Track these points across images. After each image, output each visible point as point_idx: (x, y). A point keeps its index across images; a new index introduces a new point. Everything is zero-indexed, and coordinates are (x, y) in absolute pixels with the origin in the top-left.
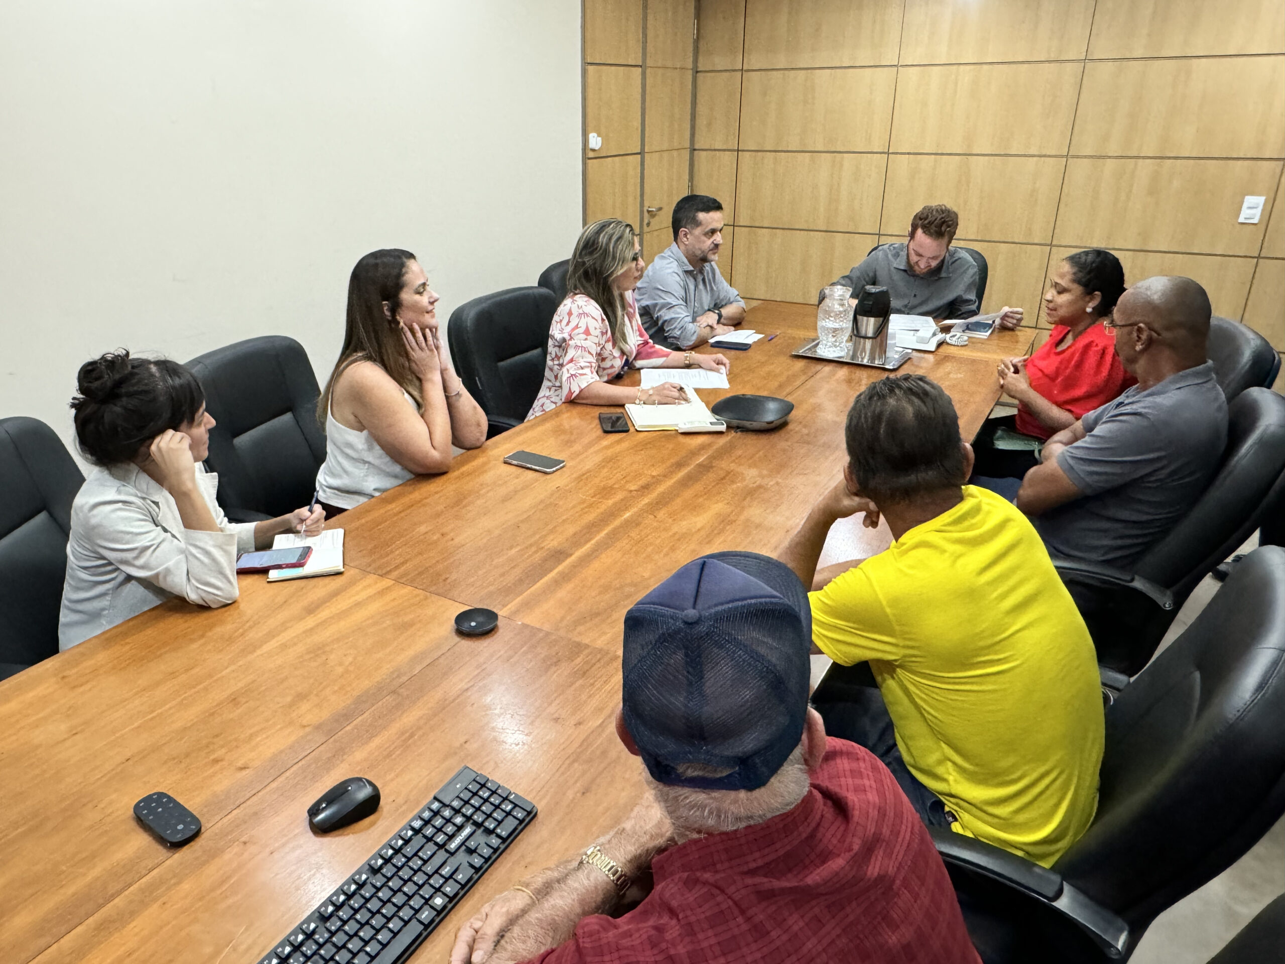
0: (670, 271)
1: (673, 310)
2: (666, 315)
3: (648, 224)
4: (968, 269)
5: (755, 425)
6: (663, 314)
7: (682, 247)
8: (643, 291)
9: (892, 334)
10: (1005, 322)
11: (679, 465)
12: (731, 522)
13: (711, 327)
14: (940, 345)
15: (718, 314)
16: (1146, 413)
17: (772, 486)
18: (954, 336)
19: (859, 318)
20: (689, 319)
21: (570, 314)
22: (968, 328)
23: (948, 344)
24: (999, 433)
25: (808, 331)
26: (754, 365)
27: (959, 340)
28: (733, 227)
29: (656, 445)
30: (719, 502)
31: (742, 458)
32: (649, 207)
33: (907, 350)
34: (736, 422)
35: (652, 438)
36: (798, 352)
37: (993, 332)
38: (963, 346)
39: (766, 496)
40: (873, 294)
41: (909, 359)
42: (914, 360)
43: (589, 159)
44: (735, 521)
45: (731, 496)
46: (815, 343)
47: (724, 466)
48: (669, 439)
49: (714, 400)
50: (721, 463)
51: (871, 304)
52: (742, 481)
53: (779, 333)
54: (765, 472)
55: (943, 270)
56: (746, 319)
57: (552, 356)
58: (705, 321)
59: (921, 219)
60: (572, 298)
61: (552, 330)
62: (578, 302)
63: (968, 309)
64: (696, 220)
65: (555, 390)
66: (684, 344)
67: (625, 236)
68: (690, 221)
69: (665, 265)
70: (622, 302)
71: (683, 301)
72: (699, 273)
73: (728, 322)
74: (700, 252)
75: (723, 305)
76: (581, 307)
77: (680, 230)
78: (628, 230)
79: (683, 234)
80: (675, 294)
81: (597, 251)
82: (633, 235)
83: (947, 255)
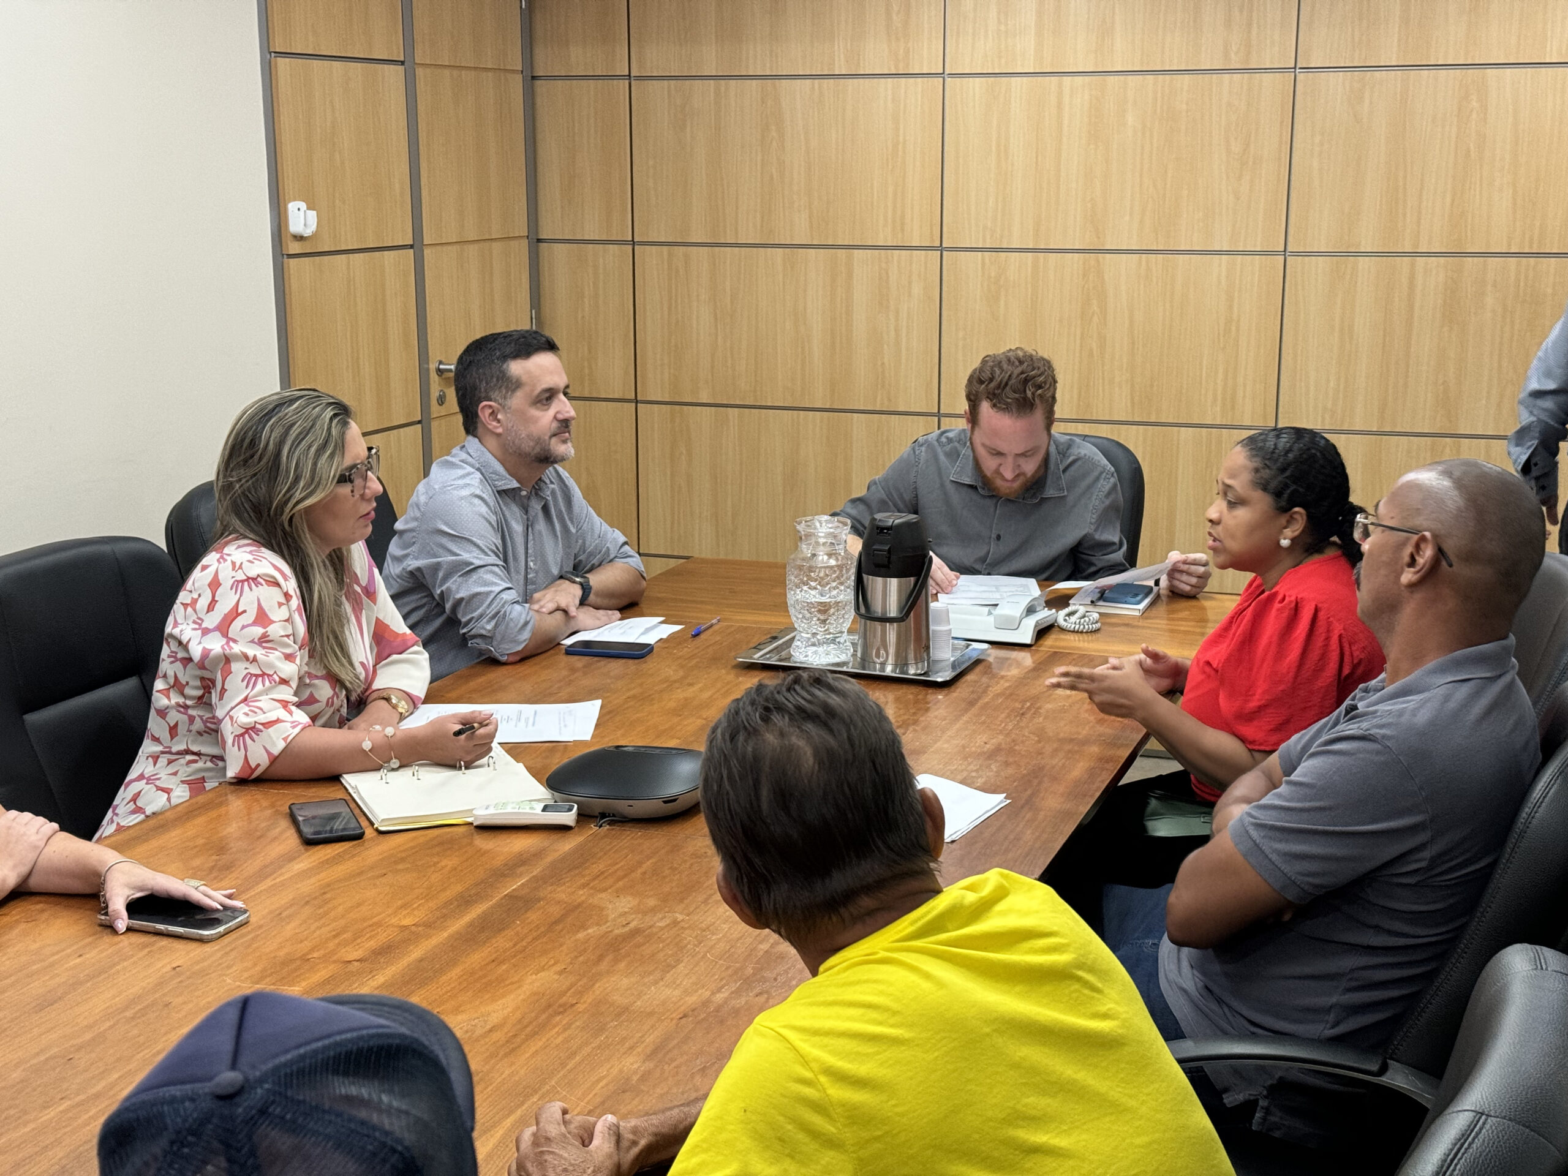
0: (465, 492)
1: (475, 576)
2: (460, 589)
3: (439, 401)
4: (1097, 479)
5: (639, 807)
6: (454, 587)
7: (492, 442)
8: (406, 536)
9: (937, 611)
10: (1176, 583)
11: (465, 901)
12: (565, 1008)
13: (565, 612)
14: (1042, 632)
15: (581, 584)
16: (1384, 736)
17: (662, 929)
20: (512, 595)
21: (215, 584)
22: (1103, 595)
23: (1063, 630)
24: (1153, 803)
25: (766, 615)
26: (656, 688)
27: (1082, 620)
28: (634, 405)
29: (420, 863)
30: (543, 969)
31: (606, 878)
32: (441, 363)
33: (975, 645)
34: (599, 804)
35: (412, 848)
36: (751, 658)
37: (1152, 604)
38: (1091, 632)
39: (647, 950)
40: (889, 528)
41: (978, 662)
42: (989, 666)
43: (290, 256)
44: (573, 1005)
45: (572, 955)
46: (788, 638)
47: (563, 896)
48: (449, 849)
49: (557, 762)
50: (559, 889)
51: (889, 551)
52: (598, 924)
53: (714, 621)
54: (651, 902)
55: (1049, 482)
56: (645, 594)
57: (168, 683)
58: (551, 601)
59: (981, 382)
60: (220, 550)
61: (176, 624)
62: (233, 558)
63: (1109, 561)
64: (508, 378)
65: (170, 762)
66: (505, 649)
67: (317, 426)
68: (495, 385)
69: (455, 480)
70: (335, 569)
71: (497, 556)
72: (533, 493)
73: (606, 602)
74: (532, 444)
75: (593, 564)
76: (240, 567)
77: (478, 407)
78: (329, 413)
79: (484, 415)
80: (479, 542)
81: (256, 457)
82: (345, 424)
83: (1053, 449)
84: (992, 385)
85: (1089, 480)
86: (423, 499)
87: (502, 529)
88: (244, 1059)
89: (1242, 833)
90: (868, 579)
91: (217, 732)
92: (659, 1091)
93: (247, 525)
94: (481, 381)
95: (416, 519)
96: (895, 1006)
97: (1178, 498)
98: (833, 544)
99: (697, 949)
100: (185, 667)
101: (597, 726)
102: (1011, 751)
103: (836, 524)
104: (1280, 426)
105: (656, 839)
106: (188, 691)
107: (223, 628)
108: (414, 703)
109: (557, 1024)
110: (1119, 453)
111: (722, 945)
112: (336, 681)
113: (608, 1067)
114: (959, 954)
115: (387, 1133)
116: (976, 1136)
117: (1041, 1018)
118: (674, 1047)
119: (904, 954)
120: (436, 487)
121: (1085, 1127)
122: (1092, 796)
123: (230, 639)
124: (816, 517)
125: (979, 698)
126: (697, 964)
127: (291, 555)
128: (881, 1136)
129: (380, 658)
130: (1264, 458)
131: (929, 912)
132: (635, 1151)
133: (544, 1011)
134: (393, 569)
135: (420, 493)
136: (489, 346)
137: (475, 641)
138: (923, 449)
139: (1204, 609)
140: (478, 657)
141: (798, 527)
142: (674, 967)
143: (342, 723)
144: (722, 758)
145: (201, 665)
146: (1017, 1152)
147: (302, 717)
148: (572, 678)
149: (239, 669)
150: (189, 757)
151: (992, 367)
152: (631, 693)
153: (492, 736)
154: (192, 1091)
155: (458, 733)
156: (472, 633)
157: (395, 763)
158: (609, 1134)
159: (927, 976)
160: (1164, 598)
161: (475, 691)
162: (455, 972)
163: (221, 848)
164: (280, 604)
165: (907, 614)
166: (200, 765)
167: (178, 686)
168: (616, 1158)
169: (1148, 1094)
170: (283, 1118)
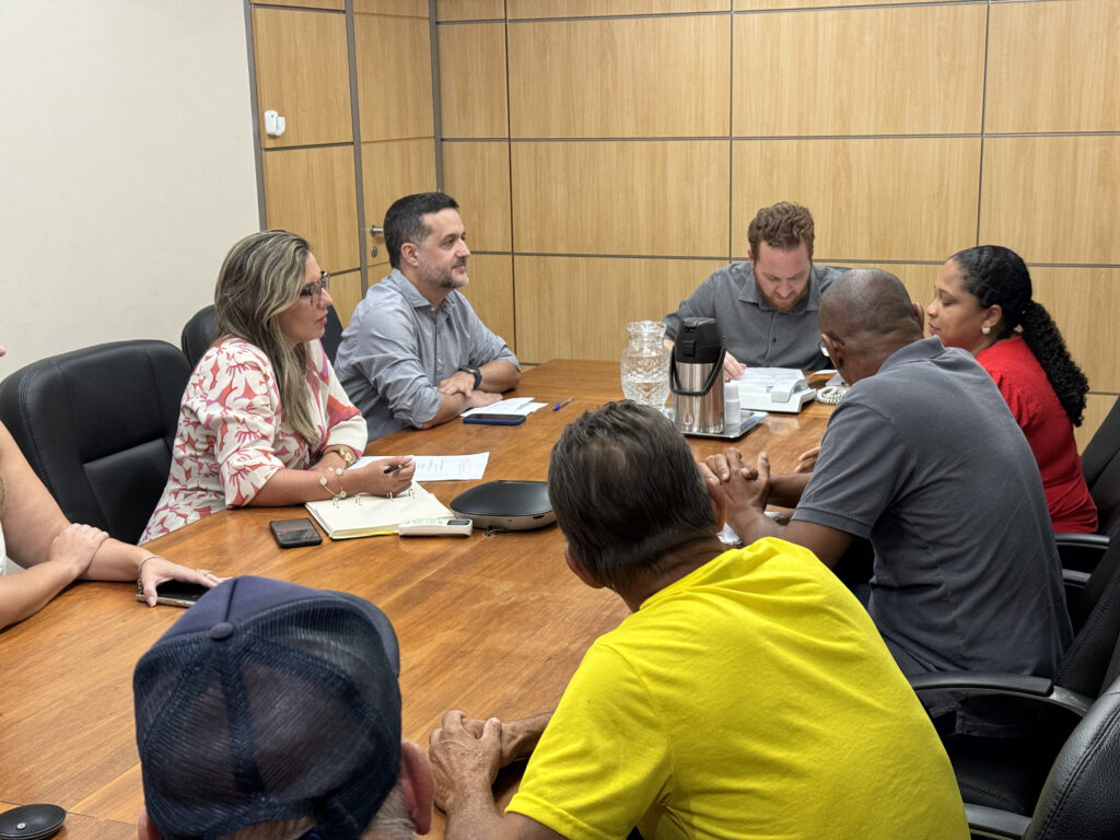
0: (391, 308)
1: (398, 368)
2: (388, 377)
3: (374, 253)
5: (516, 521)
6: (384, 376)
7: (410, 272)
9: (729, 389)
11: (393, 585)
12: (465, 654)
13: (463, 394)
14: (806, 405)
15: (475, 374)
17: (533, 602)
18: (826, 392)
19: (680, 365)
20: (425, 381)
21: (215, 369)
23: (821, 403)
26: (528, 445)
27: (835, 396)
28: (510, 257)
29: (361, 560)
30: (449, 628)
31: (493, 569)
32: (374, 227)
33: (758, 414)
34: (487, 520)
35: (356, 550)
39: (523, 616)
40: (694, 328)
41: (758, 426)
42: (767, 427)
43: (266, 150)
44: (470, 652)
45: (470, 619)
47: (463, 581)
48: (380, 551)
49: (458, 492)
50: (460, 577)
51: (694, 344)
52: (488, 599)
53: (569, 400)
54: (525, 585)
55: (811, 299)
56: (520, 383)
57: (183, 440)
58: (453, 386)
59: (759, 228)
60: (219, 345)
61: (189, 398)
62: (228, 351)
64: (423, 227)
65: (186, 496)
66: (422, 420)
67: (286, 256)
68: (413, 232)
69: (384, 299)
70: (300, 360)
71: (414, 353)
72: (440, 309)
73: (492, 387)
74: (439, 273)
75: (483, 361)
76: (233, 357)
77: (400, 247)
78: (294, 246)
79: (405, 252)
80: (402, 344)
81: (243, 279)
82: (305, 254)
83: (813, 275)
84: (767, 229)
86: (361, 313)
87: (418, 335)
88: (233, 617)
91: (218, 474)
92: (532, 707)
93: (237, 327)
94: (403, 228)
95: (356, 328)
96: (695, 628)
99: (559, 615)
100: (195, 429)
101: (487, 469)
104: (981, 244)
105: (529, 544)
106: (198, 446)
107: (222, 400)
108: (356, 455)
109: (459, 664)
112: (301, 437)
113: (496, 692)
114: (740, 595)
115: (334, 666)
118: (542, 679)
119: (700, 593)
120: (371, 305)
123: (226, 408)
126: (558, 625)
127: (268, 348)
128: (686, 719)
129: (332, 423)
130: (970, 269)
131: (717, 564)
132: (514, 742)
133: (449, 656)
134: (342, 364)
135: (359, 310)
136: (410, 204)
137: (399, 414)
138: (719, 277)
140: (402, 425)
142: (542, 627)
143: (306, 468)
145: (207, 427)
147: (278, 462)
148: (468, 438)
149: (233, 428)
150: (199, 493)
151: (766, 217)
152: (511, 448)
153: (411, 474)
154: (198, 637)
155: (387, 472)
156: (397, 408)
157: (343, 494)
158: (494, 731)
159: (718, 608)
161: (399, 448)
163: (221, 552)
164: (261, 383)
165: (708, 390)
166: (207, 498)
167: (191, 442)
168: (499, 747)
169: (880, 694)
170: (261, 654)
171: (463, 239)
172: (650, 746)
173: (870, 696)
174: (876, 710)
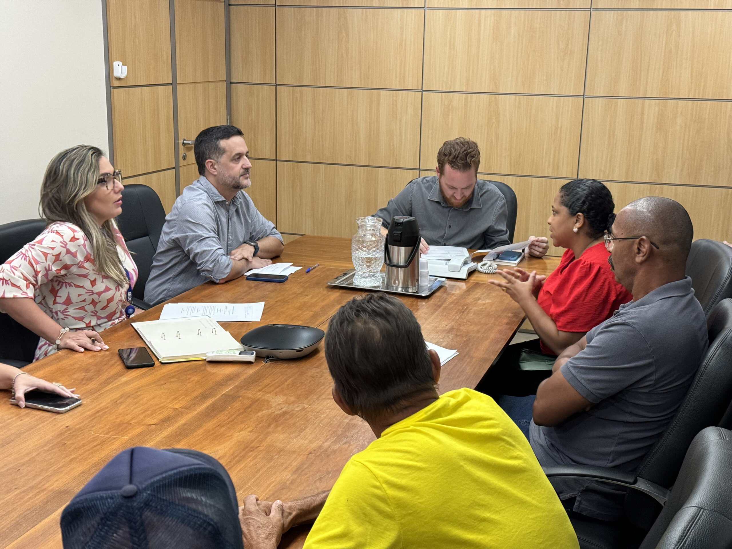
0: (200, 202)
1: (204, 242)
2: (197, 248)
3: (184, 158)
5: (285, 353)
6: (194, 247)
7: (211, 178)
8: (171, 223)
9: (423, 263)
10: (533, 251)
11: (204, 397)
12: (254, 449)
13: (247, 260)
14: (471, 273)
15: (254, 246)
16: (633, 323)
17: (298, 411)
18: (484, 265)
20: (221, 251)
22: (498, 256)
23: (480, 272)
24: (524, 355)
25: (341, 263)
26: (290, 297)
27: (489, 268)
28: (275, 162)
29: (181, 378)
30: (242, 430)
31: (270, 387)
32: (184, 140)
33: (439, 279)
34: (266, 352)
35: (178, 371)
36: (335, 283)
37: (521, 261)
38: (493, 273)
39: (291, 421)
40: (401, 223)
41: (441, 287)
42: (446, 289)
43: (114, 87)
44: (257, 447)
45: (256, 423)
46: (351, 274)
47: (250, 395)
48: (195, 372)
49: (245, 331)
50: (249, 392)
51: (401, 234)
52: (267, 409)
53: (316, 265)
54: (292, 399)
55: (474, 201)
56: (283, 252)
58: (240, 254)
63: (500, 239)
64: (219, 148)
66: (219, 277)
67: (86, 159)
68: (213, 152)
69: (195, 196)
71: (215, 233)
72: (231, 203)
73: (265, 255)
74: (231, 180)
75: (259, 237)
77: (205, 162)
78: (91, 152)
79: (208, 166)
80: (206, 226)
82: (98, 156)
83: (476, 186)
84: (451, 157)
85: (492, 201)
86: (179, 205)
87: (217, 220)
88: (136, 479)
89: (567, 371)
90: (390, 247)
92: (300, 489)
94: (206, 150)
95: (176, 215)
96: (419, 452)
97: (531, 211)
98: (374, 230)
99: (315, 421)
101: (263, 314)
102: (458, 330)
103: (376, 221)
104: (579, 178)
105: (293, 369)
109: (250, 456)
110: (505, 189)
111: (326, 420)
113: (275, 477)
114: (447, 429)
115: (206, 516)
116: (456, 513)
117: (486, 459)
118: (306, 468)
119: (421, 427)
120: (186, 200)
121: (507, 510)
122: (497, 351)
124: (366, 217)
125: (442, 304)
126: (315, 429)
128: (411, 513)
131: (433, 408)
132: (291, 517)
133: (244, 449)
134: (166, 238)
135: (178, 203)
136: (211, 133)
137: (204, 273)
138: (415, 185)
139: (545, 263)
140: (205, 281)
141: (358, 222)
142: (305, 430)
144: (336, 334)
146: (475, 521)
148: (250, 291)
151: (450, 148)
152: (279, 299)
154: (112, 494)
156: (203, 269)
158: (278, 510)
159: (433, 438)
160: (526, 258)
161: (204, 296)
162: (201, 431)
165: (409, 264)
168: (282, 522)
169: (536, 495)
170: (156, 507)
171: (247, 156)
172: (387, 531)
173: (528, 495)
174: (533, 505)
